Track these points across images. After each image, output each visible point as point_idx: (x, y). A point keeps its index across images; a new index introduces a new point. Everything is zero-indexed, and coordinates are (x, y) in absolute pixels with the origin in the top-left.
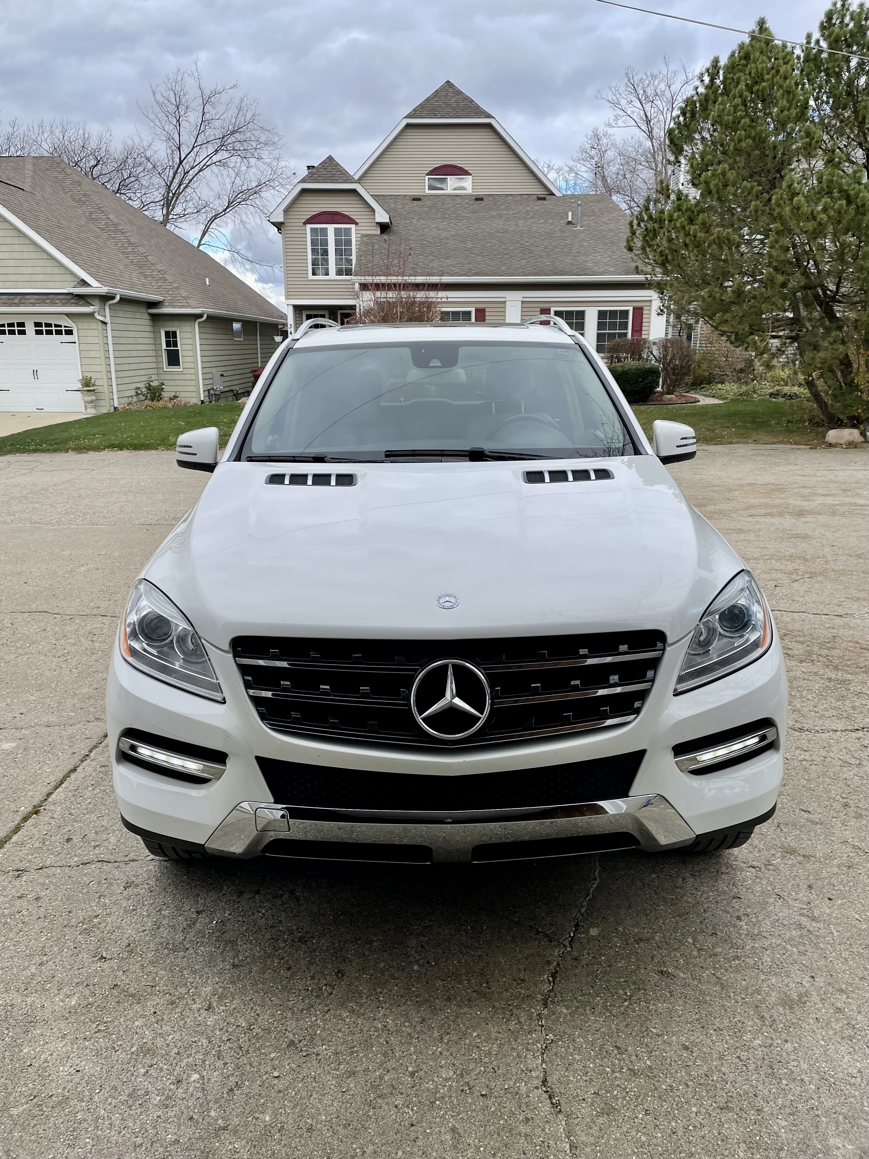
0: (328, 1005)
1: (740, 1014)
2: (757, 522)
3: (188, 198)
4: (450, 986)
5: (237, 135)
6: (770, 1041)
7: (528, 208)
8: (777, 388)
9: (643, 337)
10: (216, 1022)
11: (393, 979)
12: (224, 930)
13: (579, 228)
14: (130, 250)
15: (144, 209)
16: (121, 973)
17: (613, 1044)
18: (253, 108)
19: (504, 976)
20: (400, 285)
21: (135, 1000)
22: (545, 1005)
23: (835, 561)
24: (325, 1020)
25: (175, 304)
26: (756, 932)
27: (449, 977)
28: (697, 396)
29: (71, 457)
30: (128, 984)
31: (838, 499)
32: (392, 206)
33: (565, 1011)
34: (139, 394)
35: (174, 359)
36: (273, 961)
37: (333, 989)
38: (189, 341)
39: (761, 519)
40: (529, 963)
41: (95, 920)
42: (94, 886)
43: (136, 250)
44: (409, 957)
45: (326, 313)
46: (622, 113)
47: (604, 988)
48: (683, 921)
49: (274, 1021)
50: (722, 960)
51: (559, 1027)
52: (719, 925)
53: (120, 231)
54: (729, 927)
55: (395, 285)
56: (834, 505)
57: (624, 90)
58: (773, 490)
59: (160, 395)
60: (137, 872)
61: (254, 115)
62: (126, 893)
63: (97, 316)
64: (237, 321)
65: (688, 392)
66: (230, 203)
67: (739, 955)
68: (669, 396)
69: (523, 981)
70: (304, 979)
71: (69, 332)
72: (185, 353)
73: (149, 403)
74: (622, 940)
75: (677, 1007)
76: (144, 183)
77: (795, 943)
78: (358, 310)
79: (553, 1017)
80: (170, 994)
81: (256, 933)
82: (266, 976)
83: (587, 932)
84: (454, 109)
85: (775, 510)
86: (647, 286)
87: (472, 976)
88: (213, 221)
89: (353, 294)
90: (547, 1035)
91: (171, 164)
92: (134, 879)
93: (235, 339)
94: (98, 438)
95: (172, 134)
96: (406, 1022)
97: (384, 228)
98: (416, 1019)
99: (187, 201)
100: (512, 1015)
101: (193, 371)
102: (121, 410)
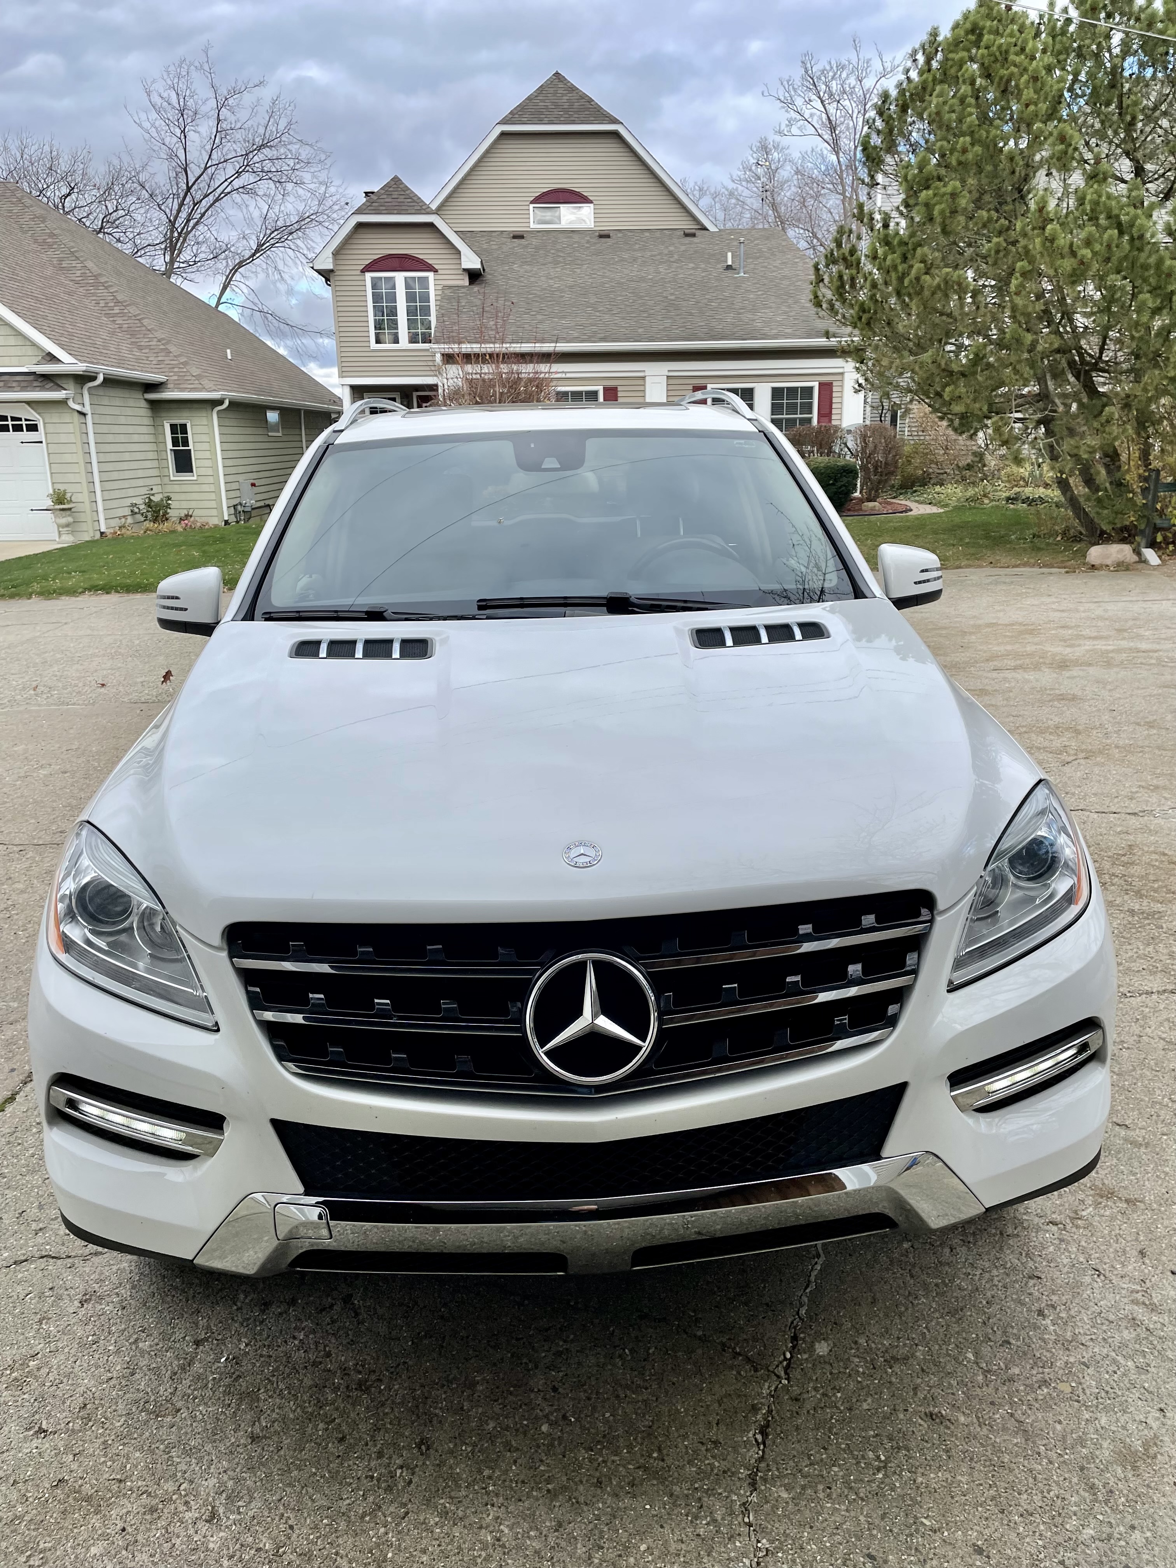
0: (405, 1505)
1: (1057, 1483)
2: (1005, 679)
3: (201, 239)
4: (601, 1459)
5: (266, 151)
6: (1107, 1530)
7: (672, 248)
8: (1016, 489)
9: (834, 423)
10: (224, 1545)
11: (509, 1451)
12: (237, 1373)
13: (742, 274)
14: (118, 311)
15: (139, 254)
16: (71, 1457)
17: (865, 1551)
18: (289, 113)
19: (685, 1437)
20: (498, 355)
21: (92, 1506)
22: (753, 1486)
23: (1117, 732)
24: (399, 1532)
25: (182, 386)
26: (1069, 1335)
27: (599, 1442)
28: (908, 503)
29: (36, 604)
30: (81, 1478)
31: (1111, 643)
32: (485, 246)
33: (785, 1495)
34: (136, 513)
35: (184, 463)
36: (316, 1427)
37: (413, 1474)
38: (205, 438)
39: (1009, 675)
40: (725, 1410)
41: (31, 1363)
42: (32, 1302)
43: (126, 311)
44: (533, 1409)
45: (397, 396)
46: (799, 117)
47: (844, 1450)
48: (957, 1322)
49: (318, 1538)
50: (1022, 1388)
51: (777, 1525)
52: (1012, 1327)
53: (103, 284)
54: (1027, 1330)
55: (491, 355)
56: (1108, 652)
57: (800, 84)
58: (1021, 633)
59: (166, 513)
60: (101, 1273)
61: (290, 123)
62: (82, 1311)
63: (71, 404)
64: (273, 408)
65: (894, 498)
66: (260, 245)
67: (1047, 1377)
68: (871, 504)
69: (716, 1443)
70: (367, 1457)
71: (33, 428)
72: (200, 455)
73: (148, 524)
74: (866, 1362)
75: (959, 1478)
76: (138, 217)
77: (1131, 1353)
78: (440, 391)
79: (767, 1507)
80: (149, 1495)
81: (288, 1376)
82: (304, 1455)
83: (811, 1349)
84: (566, 111)
85: (1028, 661)
86: (839, 354)
87: (635, 1439)
88: (236, 271)
89: (433, 368)
90: (758, 1542)
91: (175, 192)
92: (96, 1286)
93: (270, 434)
94: (74, 577)
95: (174, 149)
96: (531, 1529)
97: (474, 276)
98: (548, 1524)
99: (198, 243)
100: (701, 1507)
101: (211, 479)
102: (110, 536)
